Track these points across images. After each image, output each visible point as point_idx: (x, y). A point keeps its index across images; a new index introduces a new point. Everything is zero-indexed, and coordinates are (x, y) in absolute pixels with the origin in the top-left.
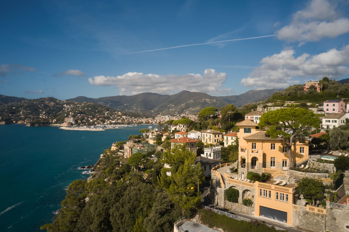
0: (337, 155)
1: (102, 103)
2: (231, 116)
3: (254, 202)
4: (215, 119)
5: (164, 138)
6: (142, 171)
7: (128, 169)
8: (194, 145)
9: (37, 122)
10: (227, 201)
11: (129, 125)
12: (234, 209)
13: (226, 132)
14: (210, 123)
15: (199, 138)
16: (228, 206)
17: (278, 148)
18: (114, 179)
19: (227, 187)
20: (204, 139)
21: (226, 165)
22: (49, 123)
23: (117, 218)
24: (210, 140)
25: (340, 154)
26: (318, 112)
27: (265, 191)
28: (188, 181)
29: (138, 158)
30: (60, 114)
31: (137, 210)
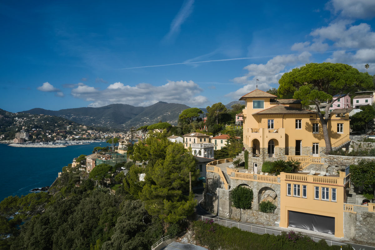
1: (63, 116)
2: (218, 116)
3: (278, 206)
4: (199, 122)
6: (108, 187)
7: (91, 185)
10: (234, 209)
11: (96, 140)
12: (246, 220)
13: (213, 135)
14: (194, 126)
16: (236, 215)
17: (306, 125)
20: (187, 144)
21: (225, 161)
27: (297, 186)
28: (174, 176)
29: (103, 170)
30: (10, 128)
31: (94, 233)
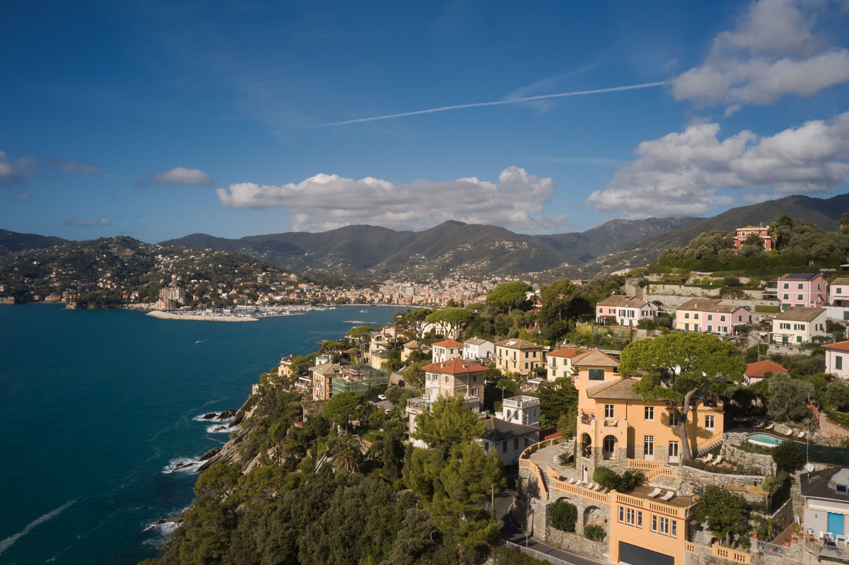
0: (782, 432)
1: (249, 251)
2: (562, 306)
3: (608, 533)
4: (525, 310)
5: (405, 354)
6: (356, 434)
7: (323, 427)
8: (477, 378)
9: (92, 300)
10: (552, 529)
11: (317, 306)
12: (567, 546)
13: (551, 345)
14: (515, 321)
15: (488, 356)
16: (555, 539)
17: (661, 416)
18: (291, 450)
19: (553, 500)
20: (501, 360)
21: (551, 442)
22: (121, 302)
23: (314, 557)
24: (515, 363)
25: (789, 432)
26: (764, 301)
27: (631, 511)
28: (473, 487)
29: (347, 404)
30: (148, 277)
31: (360, 542)
